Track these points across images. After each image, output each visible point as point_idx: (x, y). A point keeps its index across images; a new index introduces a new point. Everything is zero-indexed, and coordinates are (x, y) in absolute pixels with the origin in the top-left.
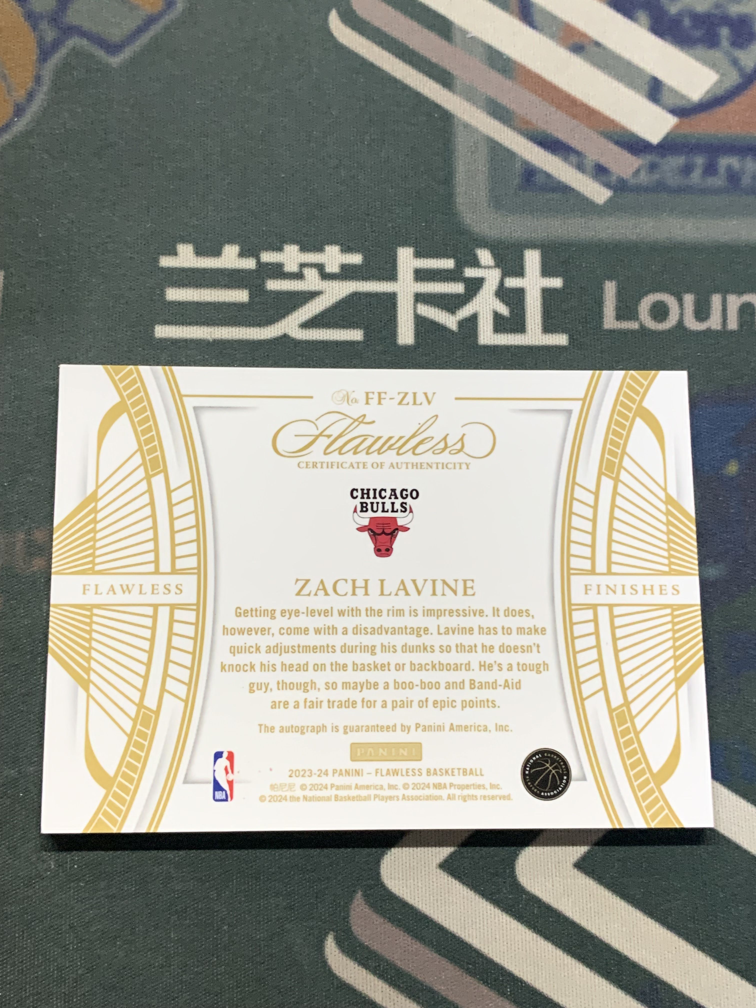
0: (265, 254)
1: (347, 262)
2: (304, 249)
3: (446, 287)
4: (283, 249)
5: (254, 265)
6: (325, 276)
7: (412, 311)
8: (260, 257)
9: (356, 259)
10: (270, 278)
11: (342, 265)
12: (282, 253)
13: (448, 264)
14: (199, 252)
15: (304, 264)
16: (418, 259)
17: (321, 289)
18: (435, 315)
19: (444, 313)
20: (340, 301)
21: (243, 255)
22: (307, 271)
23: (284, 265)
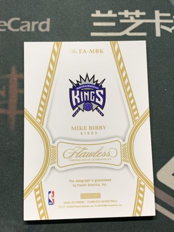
1: (141, 15)
2: (130, 11)
3: (168, 21)
4: (124, 11)
5: (116, 16)
6: (136, 18)
7: (159, 27)
8: (118, 14)
9: (144, 14)
10: (121, 19)
13: (169, 15)
14: (102, 12)
15: (130, 15)
16: (160, 13)
17: (134, 22)
18: (166, 28)
20: (140, 25)
21: (113, 13)
22: (131, 17)
23: (124, 15)
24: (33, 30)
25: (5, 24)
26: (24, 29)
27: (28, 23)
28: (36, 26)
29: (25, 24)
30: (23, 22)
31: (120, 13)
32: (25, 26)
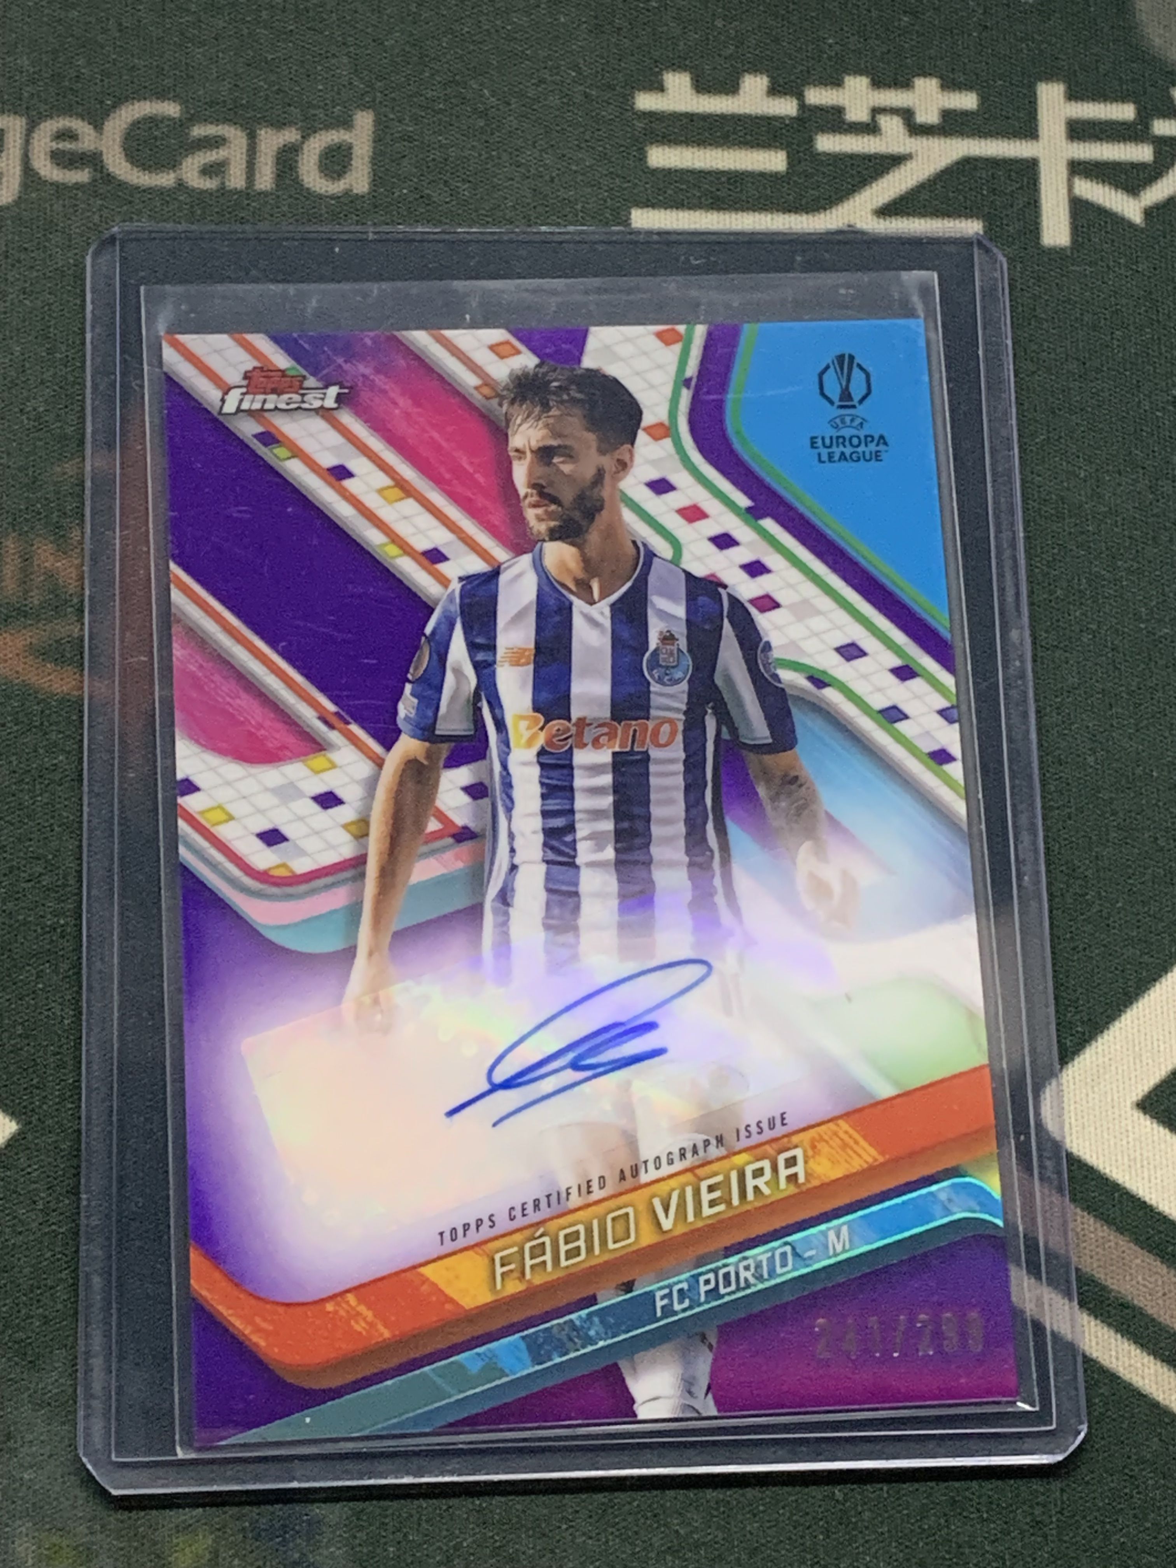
0: (812, 91)
1: (952, 106)
2: (878, 83)
3: (1122, 150)
4: (843, 82)
5: (795, 110)
6: (916, 129)
7: (1066, 191)
8: (804, 97)
9: (967, 101)
10: (822, 131)
11: (944, 111)
12: (841, 90)
13: (1125, 112)
14: (701, 87)
15: (879, 108)
16: (1073, 103)
17: (908, 151)
18: (1104, 197)
19: (1119, 194)
20: (941, 171)
21: (774, 90)
22: (884, 121)
23: (844, 109)
24: (265, 180)
25: (87, 138)
26: (208, 171)
27: (236, 136)
28: (287, 159)
29: (217, 142)
30: (198, 131)
31: (816, 96)
32: (211, 156)
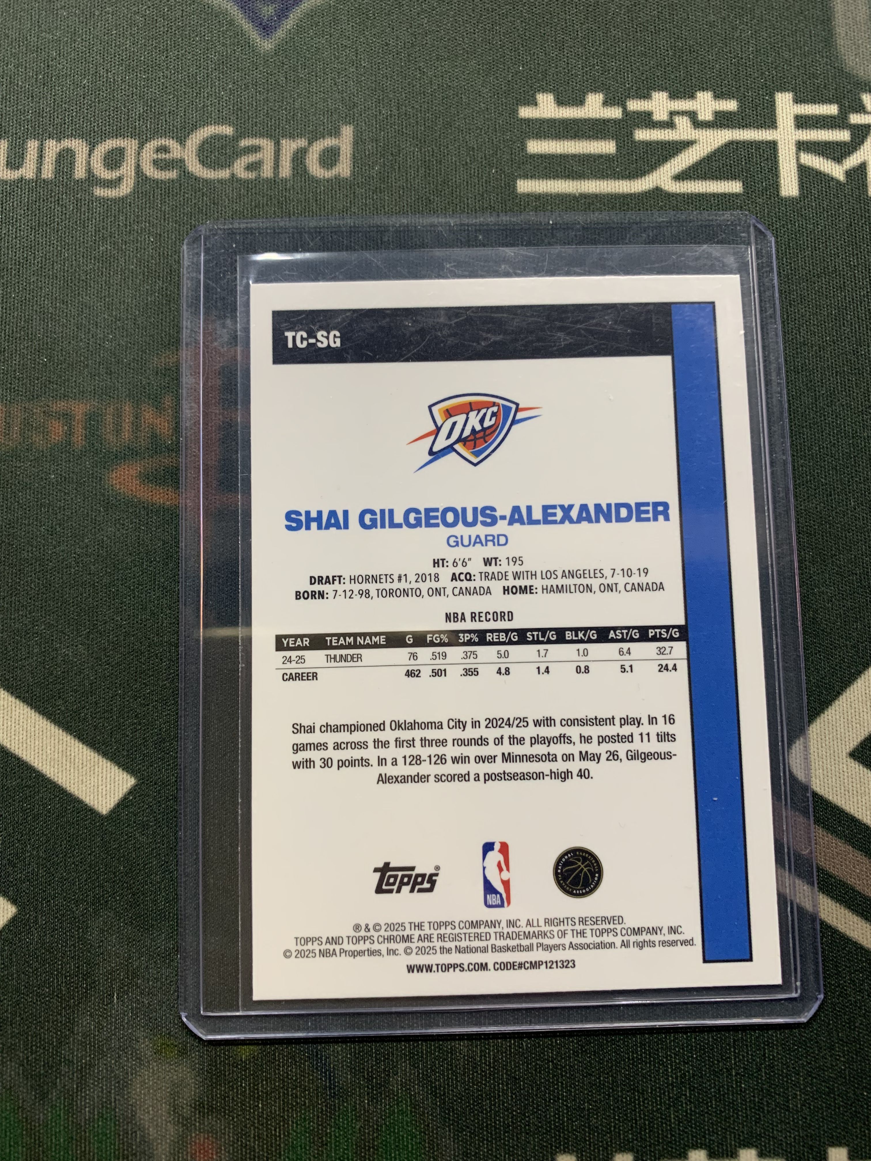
0: (631, 102)
1: (721, 109)
2: (674, 96)
3: (830, 134)
4: (651, 96)
5: (620, 114)
6: (697, 124)
7: (795, 161)
8: (626, 106)
9: (731, 105)
10: (639, 127)
11: (716, 112)
12: (650, 101)
13: (832, 109)
14: (560, 102)
15: (674, 112)
16: (798, 105)
17: (693, 139)
18: (820, 164)
19: (829, 162)
20: (715, 150)
21: (607, 103)
22: (677, 119)
23: (652, 113)
24: (286, 171)
25: (176, 151)
26: (250, 167)
27: (267, 145)
28: (299, 157)
29: (256, 149)
30: (244, 143)
31: (635, 105)
32: (252, 158)
